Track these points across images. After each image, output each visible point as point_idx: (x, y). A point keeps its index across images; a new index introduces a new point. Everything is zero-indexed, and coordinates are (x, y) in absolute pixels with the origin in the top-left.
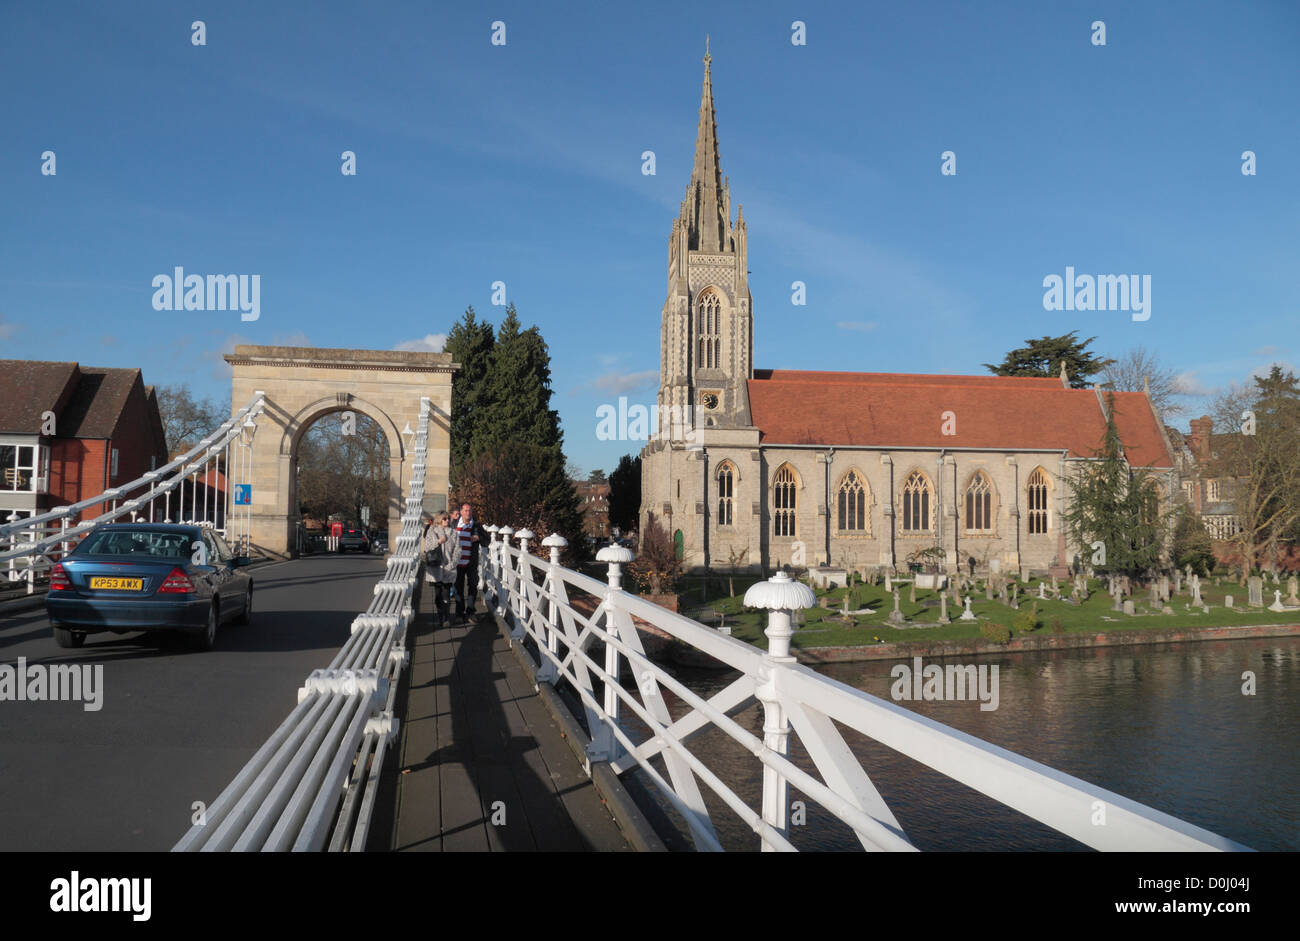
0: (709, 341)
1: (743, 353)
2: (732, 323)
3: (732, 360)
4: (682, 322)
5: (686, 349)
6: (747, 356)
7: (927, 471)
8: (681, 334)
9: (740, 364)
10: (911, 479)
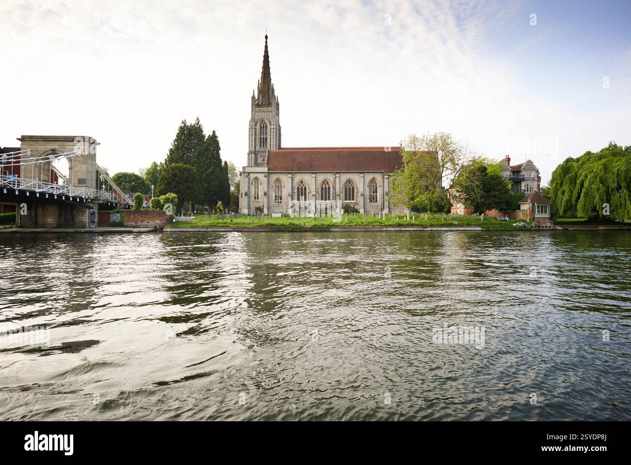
0: (263, 138)
1: (273, 142)
2: (271, 131)
4: (252, 132)
6: (278, 143)
7: (330, 181)
9: (272, 146)
10: (324, 183)
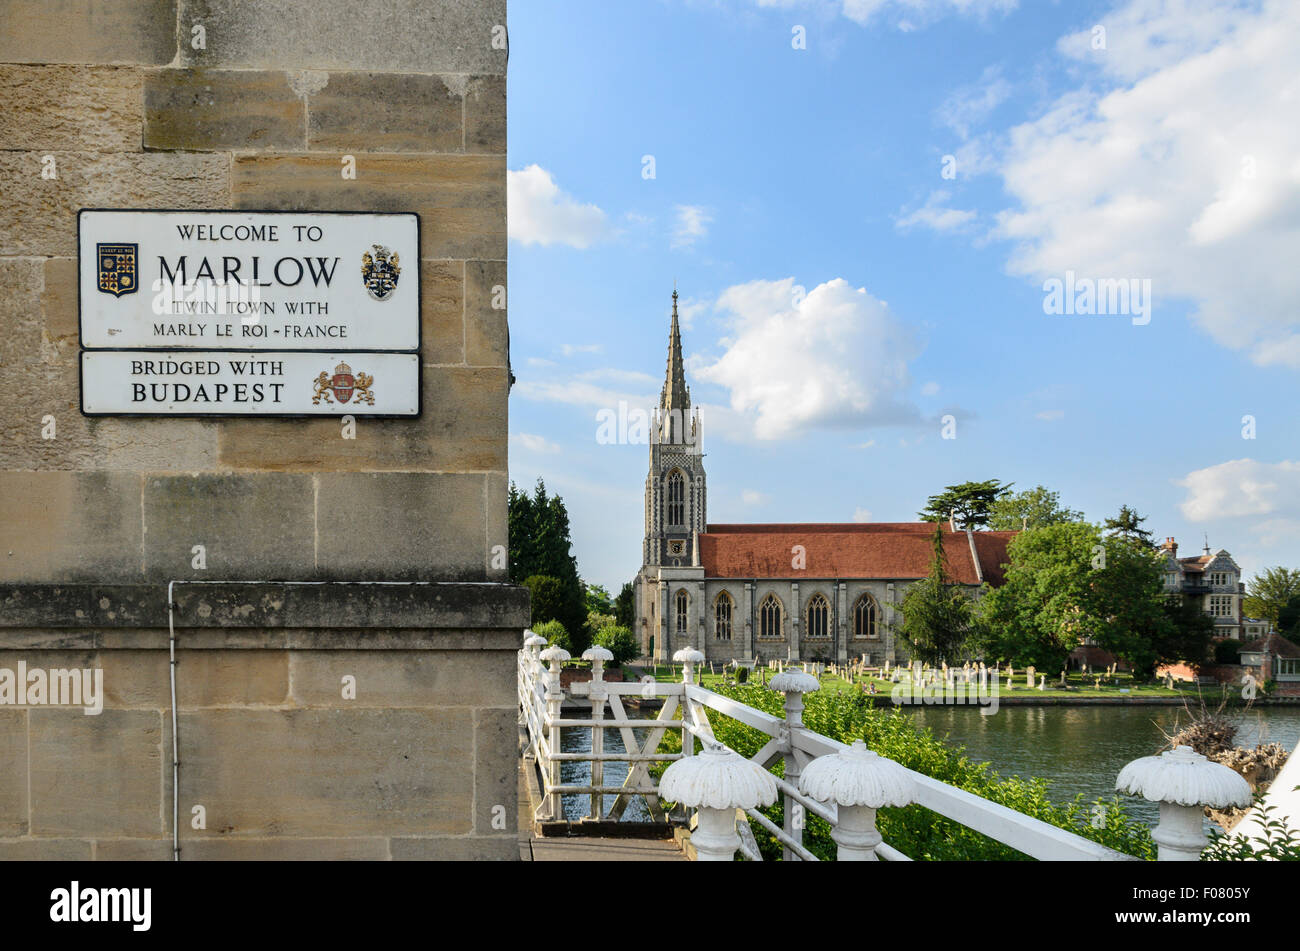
0: (676, 506)
1: (699, 514)
2: (692, 493)
3: (692, 519)
4: (656, 493)
5: (658, 512)
6: (701, 516)
7: (827, 596)
8: (655, 503)
9: (696, 522)
10: (815, 600)
